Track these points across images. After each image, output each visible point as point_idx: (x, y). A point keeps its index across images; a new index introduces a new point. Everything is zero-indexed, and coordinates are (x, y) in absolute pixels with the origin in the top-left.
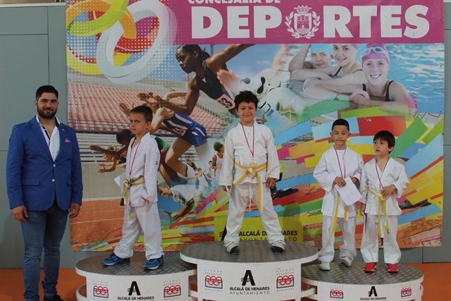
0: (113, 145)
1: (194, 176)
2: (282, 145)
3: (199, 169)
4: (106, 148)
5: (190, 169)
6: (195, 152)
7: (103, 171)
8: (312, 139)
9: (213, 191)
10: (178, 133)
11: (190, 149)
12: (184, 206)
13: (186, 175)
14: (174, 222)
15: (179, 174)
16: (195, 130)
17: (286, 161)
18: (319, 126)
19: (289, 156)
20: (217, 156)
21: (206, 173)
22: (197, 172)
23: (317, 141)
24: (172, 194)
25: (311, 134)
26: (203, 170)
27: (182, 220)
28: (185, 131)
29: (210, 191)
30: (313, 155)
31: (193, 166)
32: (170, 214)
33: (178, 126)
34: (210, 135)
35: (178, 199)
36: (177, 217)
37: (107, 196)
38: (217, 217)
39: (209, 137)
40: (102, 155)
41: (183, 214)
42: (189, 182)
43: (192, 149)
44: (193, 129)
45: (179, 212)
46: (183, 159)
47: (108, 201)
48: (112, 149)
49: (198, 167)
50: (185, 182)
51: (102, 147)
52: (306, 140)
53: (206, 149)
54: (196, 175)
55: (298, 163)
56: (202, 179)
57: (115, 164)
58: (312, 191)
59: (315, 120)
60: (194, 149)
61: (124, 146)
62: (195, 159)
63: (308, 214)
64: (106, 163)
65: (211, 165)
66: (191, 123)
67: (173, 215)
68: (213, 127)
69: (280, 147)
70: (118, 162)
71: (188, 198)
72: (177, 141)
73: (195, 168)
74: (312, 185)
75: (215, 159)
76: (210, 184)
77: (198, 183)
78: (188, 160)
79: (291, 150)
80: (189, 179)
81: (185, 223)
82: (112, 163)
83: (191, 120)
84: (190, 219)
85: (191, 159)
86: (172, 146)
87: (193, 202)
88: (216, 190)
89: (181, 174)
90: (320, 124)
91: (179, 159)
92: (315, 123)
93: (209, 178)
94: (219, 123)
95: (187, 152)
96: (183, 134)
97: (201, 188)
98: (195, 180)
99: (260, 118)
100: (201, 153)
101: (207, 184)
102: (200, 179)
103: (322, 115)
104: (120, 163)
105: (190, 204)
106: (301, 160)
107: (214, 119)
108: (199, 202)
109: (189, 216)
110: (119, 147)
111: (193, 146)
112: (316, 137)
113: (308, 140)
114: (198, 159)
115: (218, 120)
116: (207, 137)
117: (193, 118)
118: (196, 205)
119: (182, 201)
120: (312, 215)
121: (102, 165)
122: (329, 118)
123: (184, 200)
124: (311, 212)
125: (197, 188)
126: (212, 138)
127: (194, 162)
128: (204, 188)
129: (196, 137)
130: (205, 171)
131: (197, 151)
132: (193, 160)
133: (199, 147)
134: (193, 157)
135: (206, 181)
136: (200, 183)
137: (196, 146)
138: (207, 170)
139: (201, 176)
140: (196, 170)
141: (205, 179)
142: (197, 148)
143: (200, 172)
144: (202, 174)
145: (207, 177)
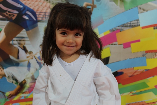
1: (25, 58)
2: (110, 30)
3: (31, 53)
5: (22, 52)
6: (26, 35)
8: (138, 25)
10: (9, 17)
11: (22, 32)
12: (17, 86)
13: (18, 58)
14: (8, 100)
15: (11, 57)
16: (26, 14)
17: (113, 46)
18: (145, 13)
19: (116, 40)
21: (37, 56)
22: (28, 55)
23: (143, 28)
24: (4, 75)
25: (138, 20)
26: (34, 53)
27: (16, 98)
28: (16, 16)
30: (139, 41)
31: (25, 49)
32: (4, 93)
33: (9, 10)
34: (40, 19)
35: (12, 80)
36: (11, 96)
39: (40, 21)
41: (16, 94)
42: (21, 64)
43: (23, 33)
44: (23, 13)
45: (13, 92)
46: (15, 42)
49: (29, 49)
50: (17, 64)
52: (132, 26)
53: (36, 33)
54: (27, 57)
55: (124, 48)
56: (33, 62)
58: (135, 74)
59: (142, 7)
62: (26, 42)
63: (131, 94)
66: (21, 7)
67: (7, 94)
68: (44, 11)
69: (108, 32)
71: (20, 79)
72: (8, 25)
73: (26, 51)
74: (136, 68)
76: (40, 66)
77: (29, 65)
78: (19, 44)
79: (118, 35)
80: (21, 61)
81: (19, 101)
83: (21, 4)
84: (23, 98)
85: (22, 42)
86: (3, 29)
87: (25, 83)
89: (14, 56)
90: (147, 11)
91: (11, 42)
92: (142, 10)
93: (40, 61)
94: (49, 7)
95: (18, 35)
96: (14, 18)
97: (32, 70)
98: (27, 62)
99: (89, 4)
100: (32, 37)
101: (38, 66)
102: (31, 61)
103: (149, 3)
105: (22, 85)
106: (127, 45)
107: (45, 4)
108: (31, 83)
109: (21, 96)
111: (24, 30)
112: (142, 24)
113: (135, 26)
114: (29, 42)
115: (48, 4)
116: (37, 21)
117: (23, 2)
118: (28, 85)
119: (14, 82)
120: (134, 94)
122: (155, 5)
123: (16, 80)
124: (134, 92)
125: (29, 70)
126: (43, 22)
127: (25, 45)
128: (35, 70)
129: (27, 21)
130: (36, 54)
131: (28, 34)
132: (25, 44)
133: (30, 31)
134: (24, 40)
135: (37, 64)
136: (31, 65)
137: (27, 30)
138: (37, 53)
139: (32, 59)
140: (28, 53)
141: (36, 62)
142: (28, 32)
143: (31, 55)
144: (33, 57)
145: (38, 60)
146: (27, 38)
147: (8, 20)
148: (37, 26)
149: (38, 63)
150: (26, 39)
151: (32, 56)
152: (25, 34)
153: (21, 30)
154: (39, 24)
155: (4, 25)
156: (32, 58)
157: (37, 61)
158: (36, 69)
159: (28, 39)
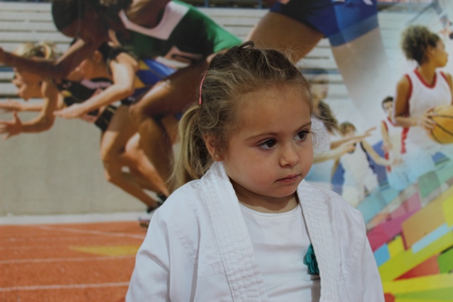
0: (42, 39)
3: (347, 128)
4: (20, 51)
6: (330, 63)
7: (15, 129)
9: (393, 207)
11: (315, 52)
20: (415, 80)
21: (371, 142)
22: (336, 137)
26: (360, 131)
29: (385, 204)
31: (323, 114)
37: (30, 214)
38: (405, 296)
39: (387, 6)
40: (9, 75)
43: (322, 54)
47: (36, 230)
48: (39, 52)
49: (340, 119)
51: (7, 48)
53: (373, 53)
54: (333, 146)
56: (355, 165)
57: (52, 107)
60: (328, 52)
61: (80, 43)
62: (332, 89)
64: (21, 103)
65: (392, 108)
70: (60, 100)
72: (265, 23)
73: (330, 123)
75: (406, 91)
76: (383, 180)
77: (338, 176)
82: (42, 103)
88: (405, 204)
93: (380, 161)
97: (350, 192)
98: (330, 164)
100: (355, 70)
101: (371, 180)
104: (68, 102)
110: (61, 45)
111: (325, 42)
114: (342, 89)
116: (379, 6)
121: (9, 109)
126: (399, 10)
127: (326, 101)
128: (362, 193)
129: (337, 8)
130: (367, 134)
131: (339, 59)
132: (325, 95)
133: (348, 45)
134: (322, 82)
135: (370, 171)
136: (346, 176)
137: (336, 42)
138: (374, 129)
139: (352, 152)
140: (335, 131)
141: (366, 163)
142: (341, 48)
143: (348, 137)
144: (355, 145)
145: (374, 155)
146: (333, 71)
147: (264, 7)
148: (375, 25)
149: (373, 166)
150: (331, 77)
151: (353, 142)
152: (326, 58)
153: (312, 43)
154: (382, 17)
155: (252, 26)
156: (351, 147)
157: (369, 159)
158: (366, 191)
159: (339, 77)
